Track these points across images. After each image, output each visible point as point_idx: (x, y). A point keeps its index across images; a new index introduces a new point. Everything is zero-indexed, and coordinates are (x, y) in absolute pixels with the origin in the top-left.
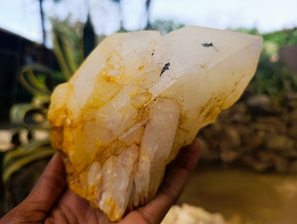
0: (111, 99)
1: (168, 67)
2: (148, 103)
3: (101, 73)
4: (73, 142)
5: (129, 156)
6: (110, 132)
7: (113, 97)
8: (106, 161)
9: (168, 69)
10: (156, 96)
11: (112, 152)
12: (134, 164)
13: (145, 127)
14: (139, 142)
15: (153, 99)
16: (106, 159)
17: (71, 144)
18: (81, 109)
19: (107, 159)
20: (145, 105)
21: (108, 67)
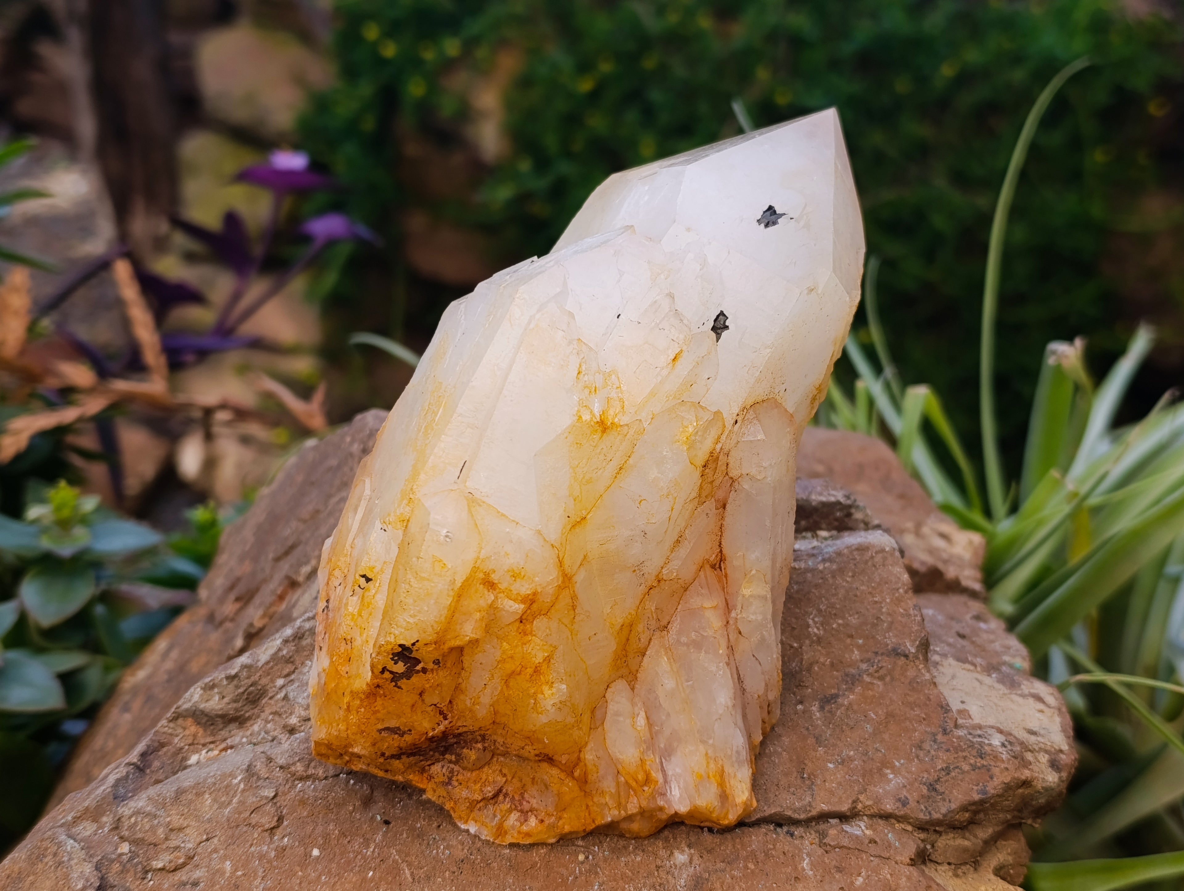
0: (618, 476)
1: (727, 324)
2: (724, 437)
3: (580, 417)
4: (548, 660)
5: (703, 608)
6: (637, 569)
7: (621, 469)
8: (641, 662)
9: (727, 327)
10: (736, 410)
11: (653, 624)
12: (725, 623)
13: (724, 507)
14: (714, 556)
15: (729, 422)
16: (640, 658)
17: (544, 666)
18: (555, 544)
19: (644, 655)
20: (718, 447)
21: (587, 391)
